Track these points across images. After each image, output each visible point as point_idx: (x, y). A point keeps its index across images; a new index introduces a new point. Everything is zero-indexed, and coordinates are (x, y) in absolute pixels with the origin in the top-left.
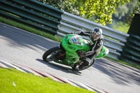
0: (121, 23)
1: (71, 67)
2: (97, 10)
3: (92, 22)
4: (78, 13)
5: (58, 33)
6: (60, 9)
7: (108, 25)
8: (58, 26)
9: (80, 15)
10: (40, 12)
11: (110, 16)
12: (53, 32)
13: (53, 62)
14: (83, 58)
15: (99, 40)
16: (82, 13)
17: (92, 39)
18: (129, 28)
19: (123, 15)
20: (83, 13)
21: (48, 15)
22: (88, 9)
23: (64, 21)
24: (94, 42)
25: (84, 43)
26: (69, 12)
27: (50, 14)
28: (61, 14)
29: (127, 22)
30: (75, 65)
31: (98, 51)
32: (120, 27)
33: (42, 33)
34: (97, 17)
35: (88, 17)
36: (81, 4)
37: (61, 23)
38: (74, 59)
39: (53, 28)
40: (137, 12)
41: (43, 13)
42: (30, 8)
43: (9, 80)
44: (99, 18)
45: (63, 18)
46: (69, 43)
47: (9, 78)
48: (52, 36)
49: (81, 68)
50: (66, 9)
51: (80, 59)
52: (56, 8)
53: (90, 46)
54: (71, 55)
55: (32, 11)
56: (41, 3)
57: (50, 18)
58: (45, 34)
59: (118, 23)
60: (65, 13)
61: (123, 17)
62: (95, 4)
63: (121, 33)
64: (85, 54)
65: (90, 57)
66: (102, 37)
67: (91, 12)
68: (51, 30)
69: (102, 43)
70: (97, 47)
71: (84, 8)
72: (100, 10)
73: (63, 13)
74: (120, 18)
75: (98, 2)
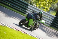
2: (43, 5)
5: (26, 13)
9: (36, 7)
11: (49, 8)
19: (55, 8)
28: (28, 5)
29: (55, 11)
35: (39, 8)
37: (28, 9)
43: (3, 31)
68: (23, 11)
75: (44, 2)
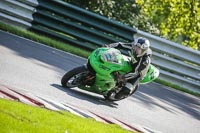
1: (102, 96)
2: (185, 28)
4: (158, 32)
6: (131, 26)
9: (160, 35)
10: (104, 31)
13: (77, 89)
14: (121, 83)
15: (145, 57)
16: (163, 31)
17: (135, 55)
20: (165, 32)
21: (115, 35)
22: (173, 27)
24: (138, 59)
25: (122, 60)
26: (145, 30)
27: (118, 33)
28: (133, 33)
30: (110, 93)
31: (144, 73)
34: (185, 38)
35: (172, 38)
36: (162, 18)
38: (108, 85)
41: (108, 32)
42: (89, 26)
43: (59, 127)
44: (189, 39)
46: (101, 61)
47: (60, 124)
49: (118, 97)
50: (140, 27)
51: (117, 84)
52: (126, 25)
53: (132, 66)
54: (103, 78)
55: (92, 30)
56: (105, 18)
60: (139, 32)
62: (182, 19)
64: (124, 78)
65: (132, 81)
66: (149, 52)
67: (177, 30)
69: (149, 60)
70: (143, 67)
71: (167, 24)
72: (190, 27)
73: (135, 33)
75: (187, 16)
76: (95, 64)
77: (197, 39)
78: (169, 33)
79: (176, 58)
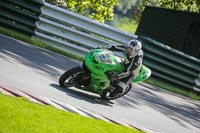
0: (127, 19)
2: (92, 1)
3: (85, 18)
4: (65, 4)
5: (36, 33)
7: (107, 22)
8: (37, 24)
11: (111, 10)
12: (30, 32)
14: (115, 82)
16: (70, 4)
18: (137, 26)
19: (129, 7)
20: (72, 5)
21: (22, 8)
23: (44, 16)
24: (130, 60)
26: (52, 2)
27: (25, 5)
29: (134, 18)
32: (125, 25)
33: (12, 33)
34: (92, 11)
37: (41, 19)
38: (102, 84)
39: (29, 27)
40: (149, 4)
45: (44, 11)
48: (27, 38)
51: (111, 84)
53: (125, 66)
57: (24, 12)
58: (18, 34)
59: (122, 20)
60: (46, 4)
61: (129, 11)
63: (126, 33)
65: (125, 80)
66: (141, 53)
67: (84, 3)
68: (25, 28)
70: (134, 67)
74: (125, 12)
76: (90, 65)
77: (103, 12)
78: (76, 6)
79: (83, 31)
